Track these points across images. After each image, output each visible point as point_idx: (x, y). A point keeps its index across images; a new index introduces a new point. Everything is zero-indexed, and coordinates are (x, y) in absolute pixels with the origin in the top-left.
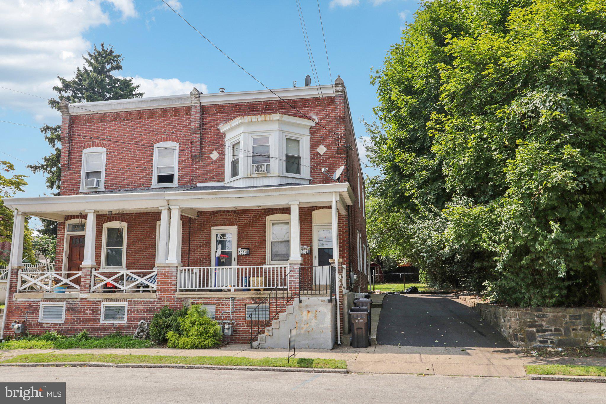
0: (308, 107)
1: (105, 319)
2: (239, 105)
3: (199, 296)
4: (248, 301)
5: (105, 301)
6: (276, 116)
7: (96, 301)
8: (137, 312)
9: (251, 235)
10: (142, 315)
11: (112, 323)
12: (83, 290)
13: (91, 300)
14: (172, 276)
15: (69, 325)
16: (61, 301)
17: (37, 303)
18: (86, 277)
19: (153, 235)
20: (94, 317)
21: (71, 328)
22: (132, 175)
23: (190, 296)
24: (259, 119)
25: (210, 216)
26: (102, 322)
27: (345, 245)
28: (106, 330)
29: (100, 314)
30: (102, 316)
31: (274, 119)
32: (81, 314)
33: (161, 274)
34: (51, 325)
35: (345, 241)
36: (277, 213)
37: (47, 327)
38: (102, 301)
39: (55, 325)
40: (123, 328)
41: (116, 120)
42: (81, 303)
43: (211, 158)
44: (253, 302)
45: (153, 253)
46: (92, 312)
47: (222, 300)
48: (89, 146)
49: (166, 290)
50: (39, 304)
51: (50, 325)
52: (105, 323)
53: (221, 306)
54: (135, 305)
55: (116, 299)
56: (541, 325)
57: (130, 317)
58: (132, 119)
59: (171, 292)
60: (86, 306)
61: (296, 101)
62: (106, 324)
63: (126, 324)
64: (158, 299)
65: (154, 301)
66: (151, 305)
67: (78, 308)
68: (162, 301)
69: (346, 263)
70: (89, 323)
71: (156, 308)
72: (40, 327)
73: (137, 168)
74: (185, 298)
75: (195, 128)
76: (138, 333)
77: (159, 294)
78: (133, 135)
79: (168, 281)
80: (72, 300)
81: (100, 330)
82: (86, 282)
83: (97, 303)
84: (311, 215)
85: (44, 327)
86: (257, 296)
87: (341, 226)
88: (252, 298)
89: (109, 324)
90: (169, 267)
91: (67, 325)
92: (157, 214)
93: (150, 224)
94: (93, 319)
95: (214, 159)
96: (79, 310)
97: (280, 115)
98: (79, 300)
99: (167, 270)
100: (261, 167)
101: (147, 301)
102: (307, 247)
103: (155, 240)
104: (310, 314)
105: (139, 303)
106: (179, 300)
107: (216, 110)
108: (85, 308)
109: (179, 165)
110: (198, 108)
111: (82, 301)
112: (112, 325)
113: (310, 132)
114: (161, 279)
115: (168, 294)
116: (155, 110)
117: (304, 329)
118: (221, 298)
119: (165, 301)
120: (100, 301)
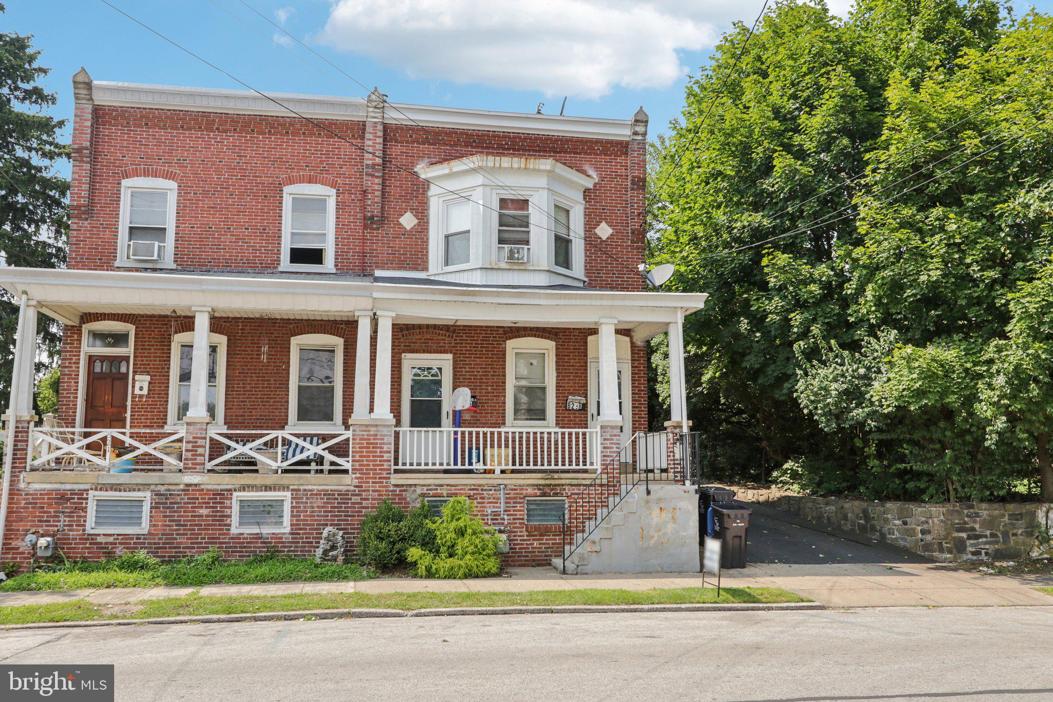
0: (580, 154)
1: (241, 524)
2: (456, 133)
3: (438, 482)
4: (530, 491)
5: (240, 490)
6: (546, 164)
7: (221, 490)
8: (313, 512)
9: (478, 372)
10: (321, 516)
11: (258, 534)
12: (189, 468)
13: (209, 487)
14: (384, 444)
15: (159, 539)
16: (139, 490)
17: (82, 494)
18: (196, 442)
20: (218, 521)
21: (163, 543)
22: (235, 242)
23: (422, 482)
24: (515, 165)
25: (400, 334)
26: (234, 530)
27: (642, 397)
28: (245, 547)
29: (230, 516)
30: (235, 520)
31: (542, 167)
32: (188, 516)
33: (361, 439)
34: (118, 539)
35: (642, 390)
36: (525, 336)
37: (106, 543)
38: (235, 490)
39: (127, 539)
40: (283, 543)
41: (200, 128)
42: (185, 495)
43: (400, 224)
44: (538, 492)
45: (282, 398)
46: (213, 512)
47: (482, 490)
48: (137, 174)
49: (371, 470)
50: (85, 496)
51: (115, 539)
52: (243, 534)
53: (479, 500)
54: (307, 499)
55: (266, 487)
56: (973, 529)
57: (297, 520)
58: (235, 130)
59: (380, 474)
60: (198, 499)
61: (561, 141)
62: (245, 536)
63: (288, 536)
64: (356, 486)
65: (348, 491)
66: (341, 499)
67: (180, 503)
68: (364, 491)
70: (205, 534)
71: (352, 503)
72: (90, 544)
73: (248, 229)
74: (410, 485)
75: (374, 165)
76: (325, 552)
77: (356, 478)
78: (239, 163)
79: (376, 452)
80: (166, 487)
81: (230, 547)
82: (196, 451)
83: (224, 494)
84: (586, 342)
85: (101, 543)
86: (548, 482)
87: (636, 365)
88: (537, 485)
89: (251, 534)
90: (377, 426)
91: (155, 539)
92: (291, 323)
93: (277, 340)
94: (215, 525)
95: (408, 228)
96: (182, 507)
97: (554, 161)
98: (182, 487)
99: (372, 433)
100: (518, 252)
101: (331, 491)
102: (580, 398)
103: (289, 374)
104: (664, 514)
105: (316, 494)
106: (398, 489)
107: (411, 136)
108: (195, 503)
109: (336, 231)
110: (380, 127)
111: (188, 490)
112: (258, 536)
113: (585, 199)
114: (360, 448)
115: (375, 478)
116: (288, 120)
117: (655, 539)
118: (480, 485)
119: (368, 491)
120: (230, 490)
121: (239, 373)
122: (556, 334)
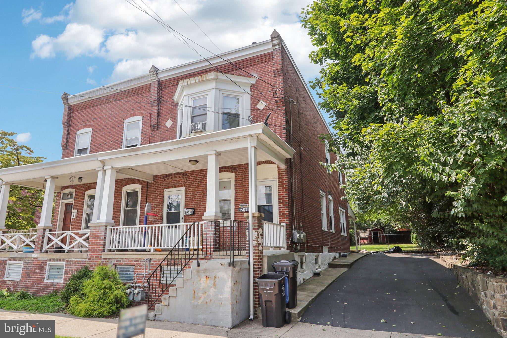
0: (248, 67)
1: (48, 278)
3: (121, 257)
5: (49, 261)
7: (44, 261)
8: (72, 272)
9: (196, 195)
11: (53, 283)
12: (36, 250)
13: (40, 259)
14: (100, 236)
15: (23, 283)
16: (20, 260)
17: (5, 262)
18: (39, 238)
20: (41, 276)
21: (24, 286)
23: (114, 257)
24: (197, 81)
25: (163, 179)
26: (46, 281)
27: (285, 201)
28: (48, 289)
29: (45, 274)
30: (46, 276)
31: (210, 78)
32: (32, 273)
33: (93, 234)
34: (12, 283)
35: (285, 197)
37: (9, 284)
39: (14, 283)
40: (60, 288)
41: (100, 104)
42: (33, 263)
43: (166, 126)
44: (167, 263)
46: (40, 271)
47: (141, 261)
48: (81, 128)
49: (95, 250)
53: (139, 268)
55: (58, 259)
57: (66, 277)
58: (111, 101)
59: (99, 252)
60: (36, 265)
61: (238, 63)
62: (48, 284)
63: (62, 284)
64: (89, 259)
65: (86, 261)
66: (83, 266)
67: (31, 267)
68: (91, 261)
69: (286, 220)
70: (36, 282)
72: (5, 284)
74: (110, 259)
75: (154, 101)
77: (89, 255)
79: (98, 240)
80: (28, 259)
81: (43, 289)
82: (39, 242)
83: (44, 263)
85: (7, 284)
87: (281, 181)
88: (167, 259)
89: (50, 283)
90: (99, 226)
91: (21, 283)
92: (123, 181)
94: (40, 278)
95: (169, 127)
96: (31, 269)
97: (215, 73)
98: (32, 259)
99: (97, 230)
100: (197, 126)
101: (80, 261)
102: (246, 205)
103: (121, 204)
104: (208, 281)
105: (74, 263)
106: (105, 261)
107: (171, 83)
108: (35, 267)
109: (141, 135)
110: (157, 83)
111: (34, 261)
113: (251, 90)
114: (92, 238)
115: (96, 255)
118: (140, 259)
119: (93, 261)
120: (46, 261)
122: (235, 169)
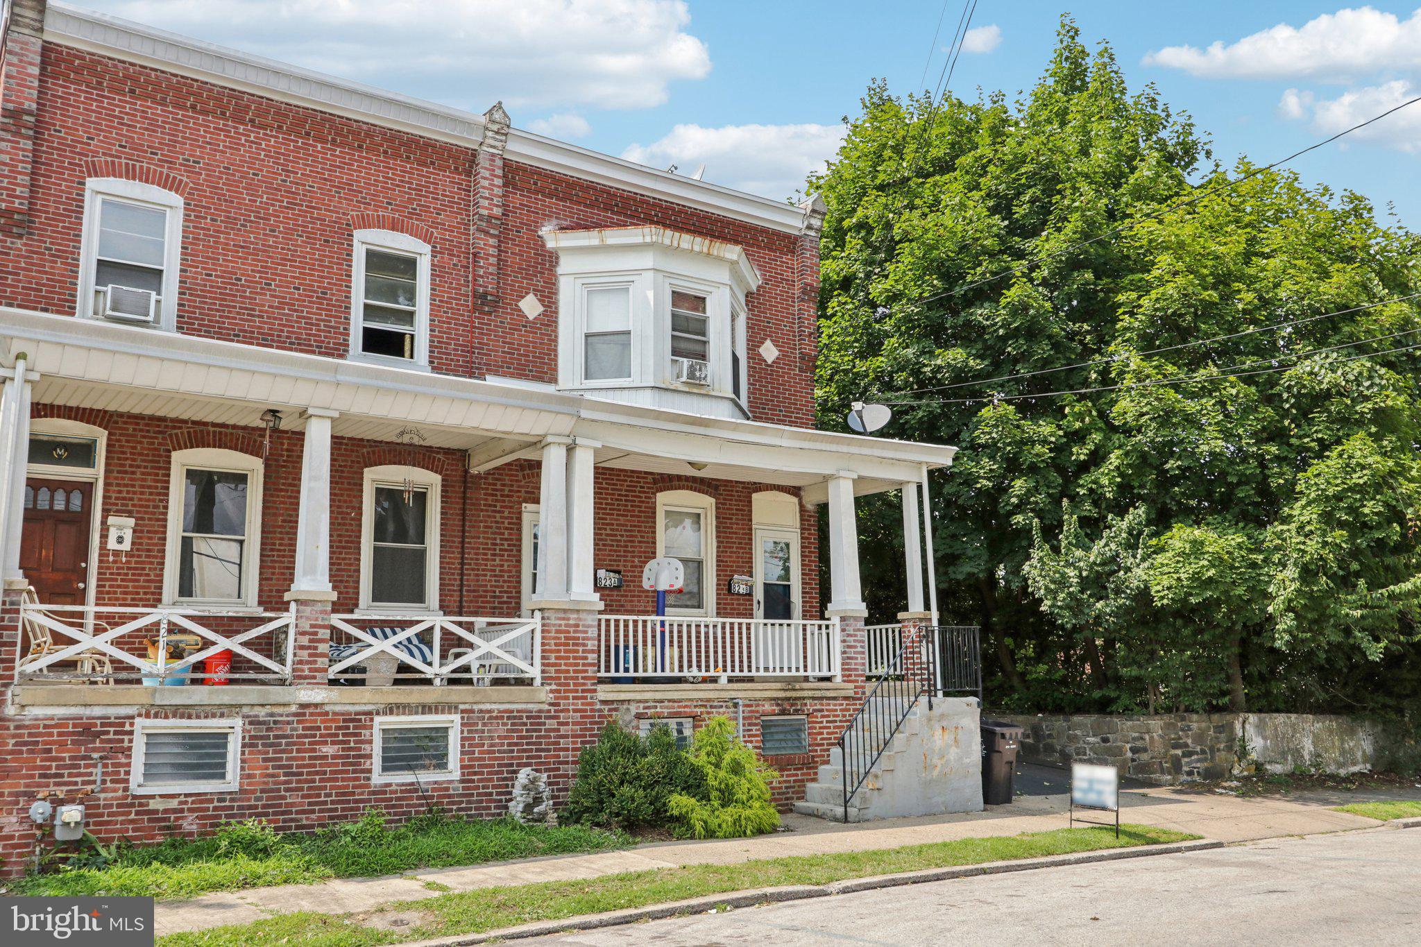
1: (385, 769)
2: (595, 189)
3: (659, 696)
4: (767, 707)
5: (385, 713)
6: (733, 252)
7: (357, 714)
8: (492, 745)
9: (622, 536)
10: (505, 752)
11: (412, 784)
12: (306, 677)
13: (338, 708)
14: (588, 639)
15: (257, 799)
16: (222, 715)
17: (123, 725)
18: (316, 634)
19: (353, 508)
20: (351, 764)
21: (264, 806)
22: (277, 308)
23: (638, 696)
24: (697, 248)
25: (520, 474)
27: (814, 580)
28: (393, 806)
29: (370, 756)
30: (376, 762)
31: (727, 255)
32: (303, 758)
33: (558, 632)
34: (186, 803)
35: (812, 570)
36: (679, 488)
37: (166, 811)
38: (378, 713)
39: (201, 802)
40: (449, 796)
41: (223, 114)
42: (298, 722)
43: (520, 310)
44: (777, 709)
45: (351, 565)
46: (343, 749)
47: (708, 707)
48: (113, 172)
49: (572, 678)
50: (127, 728)
51: (181, 803)
52: (389, 785)
54: (484, 724)
55: (424, 707)
57: (470, 760)
58: (280, 127)
59: (584, 684)
60: (319, 728)
62: (394, 788)
63: (457, 785)
64: (551, 704)
65: (540, 711)
66: (532, 724)
67: (292, 736)
68: (562, 711)
70: (332, 788)
71: (546, 730)
72: (137, 813)
73: (298, 289)
74: (623, 702)
75: (491, 217)
77: (551, 691)
78: (285, 181)
79: (577, 651)
80: (268, 709)
82: (316, 648)
83: (360, 720)
84: (750, 502)
85: (156, 812)
86: (789, 694)
87: (806, 535)
88: (774, 699)
89: (403, 785)
90: (578, 611)
91: (249, 800)
92: (365, 446)
93: (342, 472)
94: (347, 772)
95: (531, 318)
96: (294, 744)
97: (742, 250)
98: (294, 709)
99: (571, 622)
101: (518, 711)
102: (747, 578)
103: (360, 526)
104: (946, 736)
105: (497, 718)
106: (607, 708)
107: (535, 184)
108: (315, 736)
109: (431, 310)
110: (499, 163)
111: (304, 714)
112: (413, 788)
113: (747, 305)
114: (556, 645)
115: (577, 691)
116: (365, 127)
117: (938, 769)
118: (709, 700)
119: (568, 710)
120: (369, 713)
121: (284, 521)
122: (716, 488)
